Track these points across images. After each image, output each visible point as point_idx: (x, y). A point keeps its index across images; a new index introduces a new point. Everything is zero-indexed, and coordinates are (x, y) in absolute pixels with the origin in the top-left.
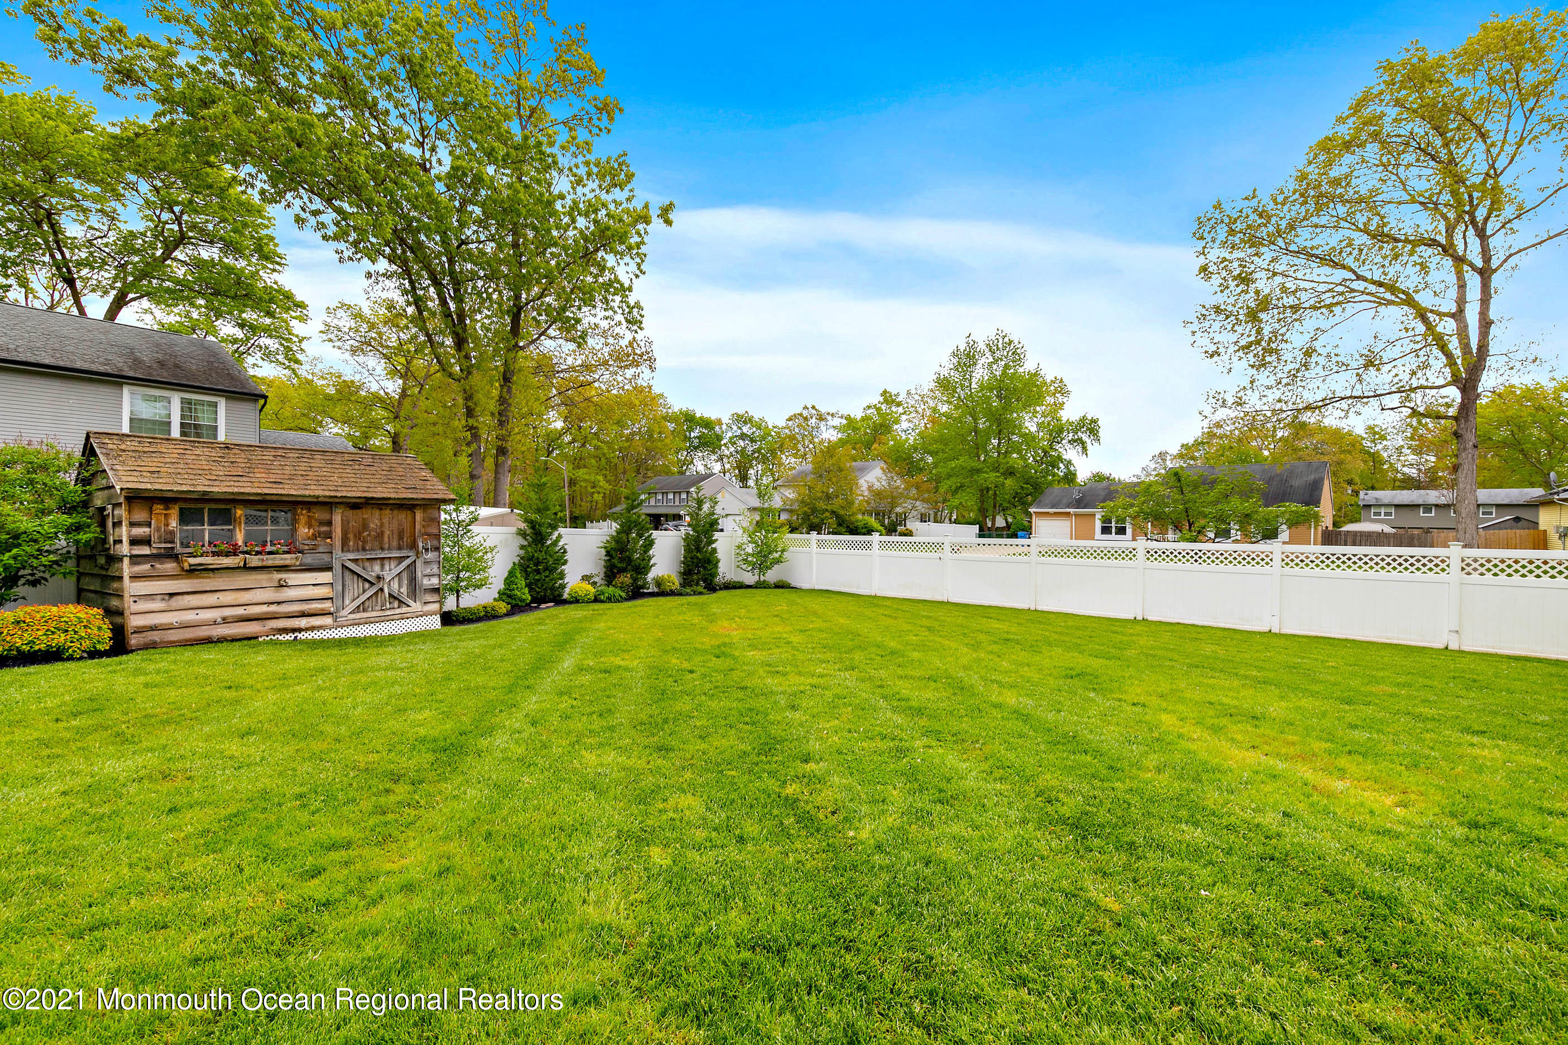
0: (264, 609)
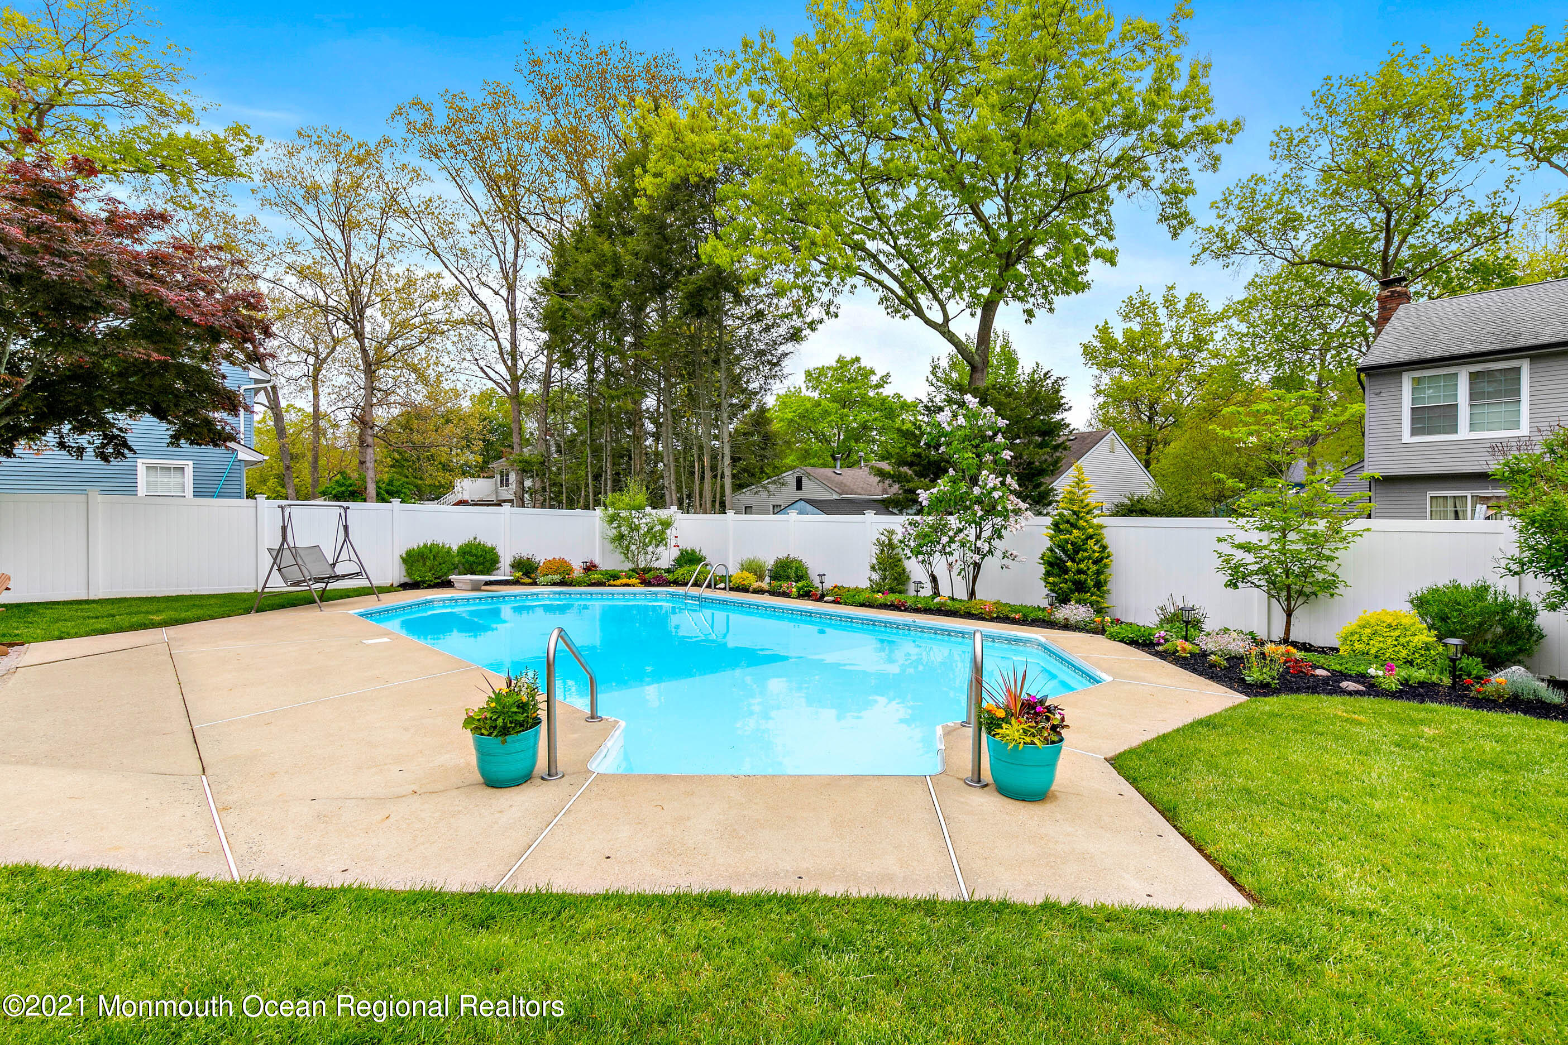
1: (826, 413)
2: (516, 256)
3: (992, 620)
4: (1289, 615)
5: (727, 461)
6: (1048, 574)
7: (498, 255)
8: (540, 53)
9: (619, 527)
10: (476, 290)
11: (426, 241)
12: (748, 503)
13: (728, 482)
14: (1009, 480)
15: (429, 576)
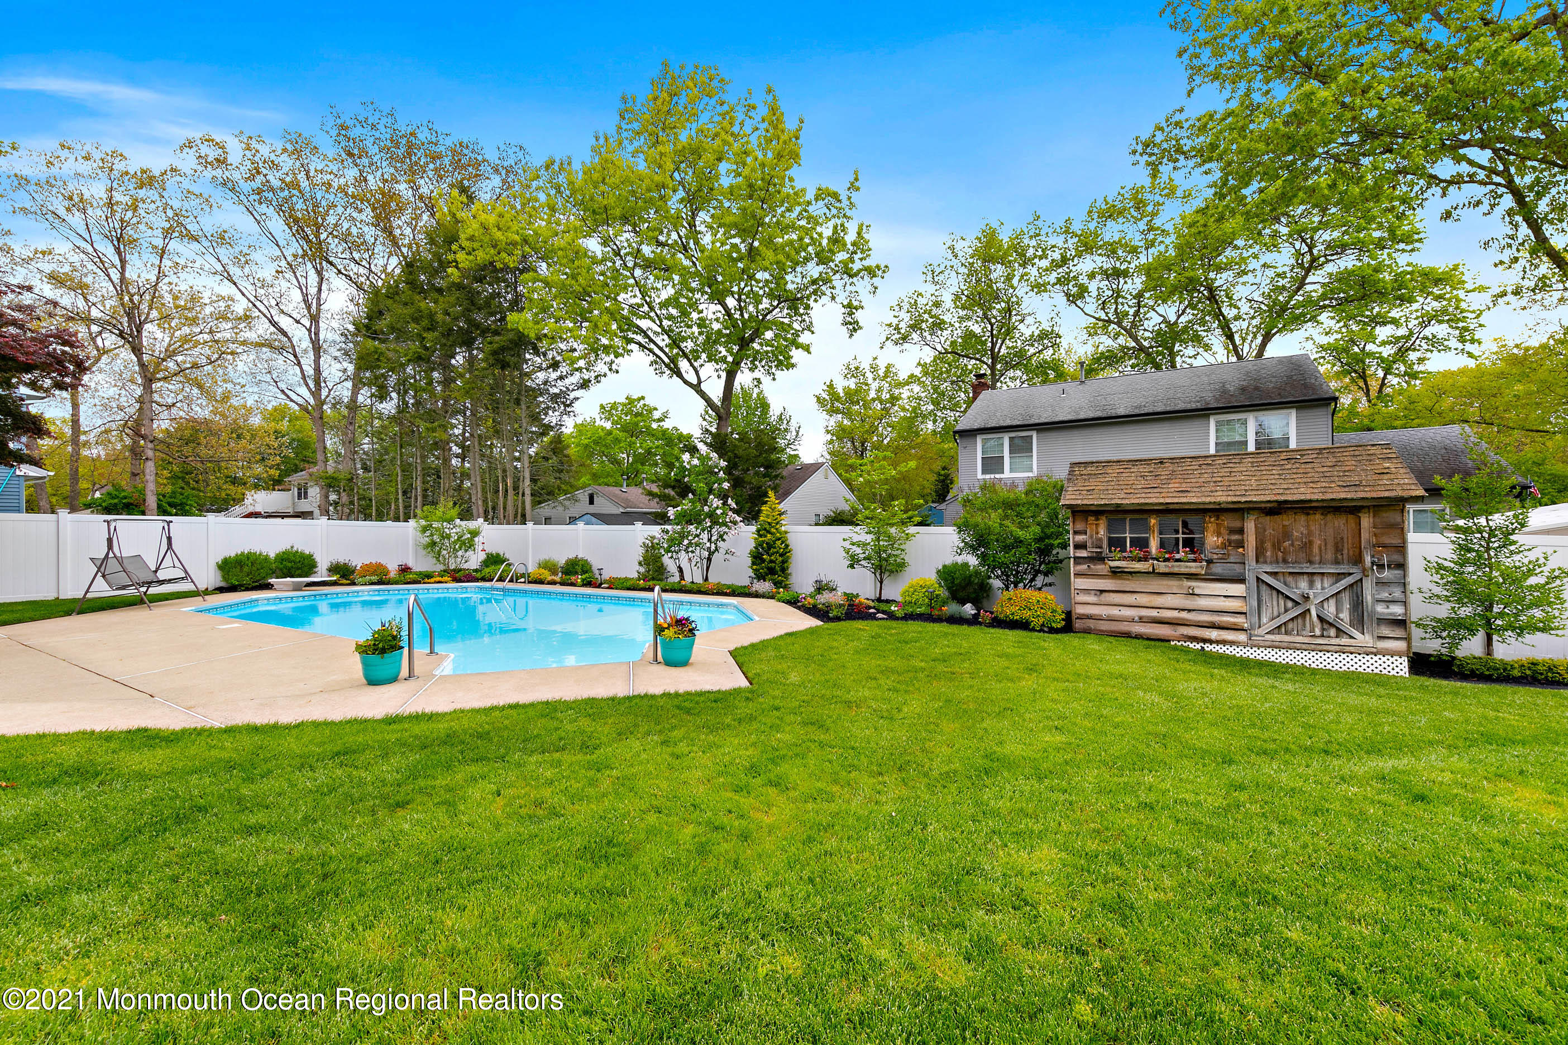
0: (1175, 614)
1: (617, 440)
2: (320, 290)
3: (713, 594)
4: (881, 582)
5: (527, 482)
6: (753, 563)
7: (301, 288)
8: (347, 119)
9: (432, 535)
10: (276, 318)
11: (220, 268)
12: (548, 515)
13: (528, 499)
14: (730, 501)
15: (247, 580)
